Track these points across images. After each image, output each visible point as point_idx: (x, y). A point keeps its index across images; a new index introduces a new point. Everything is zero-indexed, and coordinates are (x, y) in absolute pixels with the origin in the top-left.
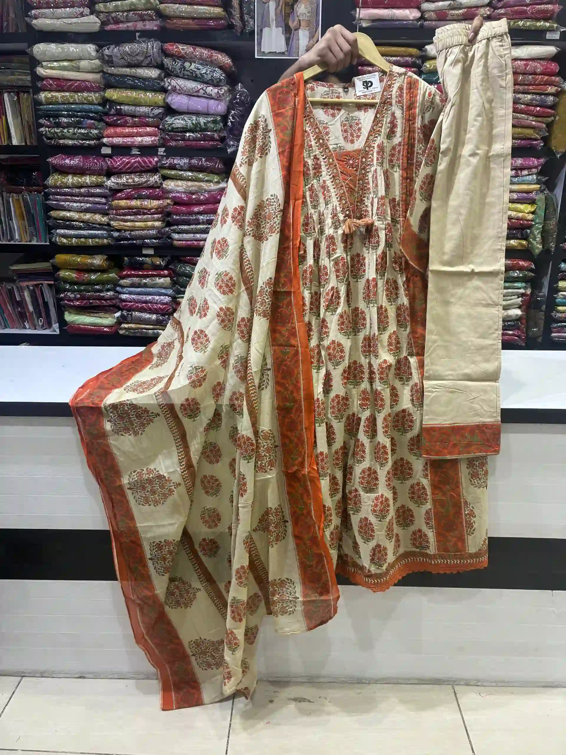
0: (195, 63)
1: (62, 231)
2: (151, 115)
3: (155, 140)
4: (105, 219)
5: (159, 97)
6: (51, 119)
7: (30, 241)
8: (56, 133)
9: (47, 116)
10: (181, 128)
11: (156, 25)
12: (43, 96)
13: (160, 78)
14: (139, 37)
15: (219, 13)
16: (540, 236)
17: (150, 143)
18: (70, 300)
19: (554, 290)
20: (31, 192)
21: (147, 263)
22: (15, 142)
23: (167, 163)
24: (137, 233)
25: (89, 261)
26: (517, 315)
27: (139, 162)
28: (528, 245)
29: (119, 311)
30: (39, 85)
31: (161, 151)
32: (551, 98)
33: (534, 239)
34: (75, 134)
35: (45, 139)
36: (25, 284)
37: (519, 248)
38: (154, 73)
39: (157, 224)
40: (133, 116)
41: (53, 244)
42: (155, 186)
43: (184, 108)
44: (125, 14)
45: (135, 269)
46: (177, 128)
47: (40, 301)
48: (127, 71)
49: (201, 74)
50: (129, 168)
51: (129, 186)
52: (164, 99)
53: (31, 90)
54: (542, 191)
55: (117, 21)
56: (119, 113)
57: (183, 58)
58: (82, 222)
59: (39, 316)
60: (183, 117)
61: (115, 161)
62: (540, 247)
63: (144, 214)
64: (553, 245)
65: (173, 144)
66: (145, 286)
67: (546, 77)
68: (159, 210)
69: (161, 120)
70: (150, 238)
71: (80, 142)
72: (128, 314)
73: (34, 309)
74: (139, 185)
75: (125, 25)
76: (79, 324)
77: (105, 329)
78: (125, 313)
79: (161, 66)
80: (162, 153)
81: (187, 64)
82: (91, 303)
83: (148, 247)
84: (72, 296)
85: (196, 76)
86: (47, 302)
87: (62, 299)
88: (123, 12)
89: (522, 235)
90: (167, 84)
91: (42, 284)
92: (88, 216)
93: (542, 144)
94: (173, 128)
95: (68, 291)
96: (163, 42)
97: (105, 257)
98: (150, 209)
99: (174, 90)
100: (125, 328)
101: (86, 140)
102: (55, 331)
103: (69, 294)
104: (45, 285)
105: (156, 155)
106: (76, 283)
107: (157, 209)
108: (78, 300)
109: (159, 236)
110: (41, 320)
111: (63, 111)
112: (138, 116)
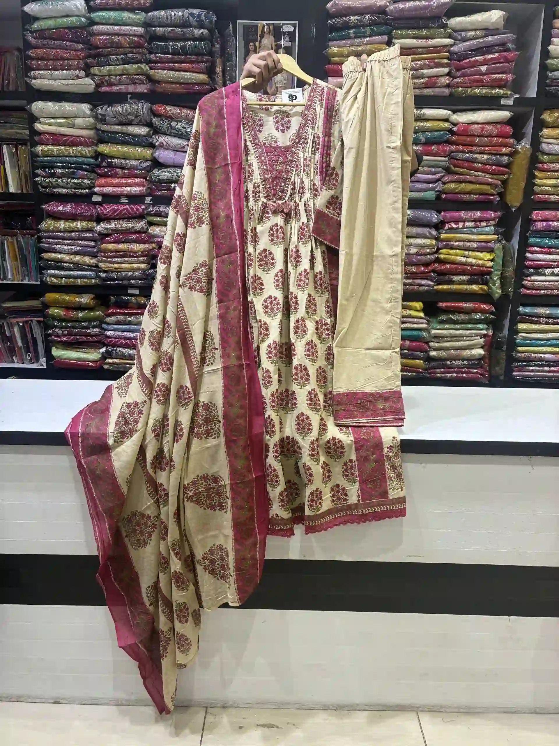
0: (181, 122)
1: (52, 272)
2: (140, 168)
3: (142, 190)
4: (93, 261)
5: (148, 152)
6: (47, 170)
7: (22, 281)
8: (51, 182)
9: (43, 167)
10: (166, 179)
11: (146, 89)
12: (39, 149)
13: (148, 135)
14: (130, 98)
15: (204, 79)
16: (499, 281)
17: (138, 192)
18: (58, 336)
19: (514, 332)
20: (25, 235)
21: (131, 302)
22: (12, 190)
23: (153, 210)
24: (123, 274)
25: (77, 299)
26: (480, 354)
27: (127, 209)
28: (488, 289)
29: (104, 346)
30: (36, 138)
31: (148, 199)
32: (506, 158)
33: (494, 284)
34: (68, 183)
35: (40, 188)
36: (14, 321)
37: (481, 292)
38: (143, 131)
39: (143, 266)
40: (123, 168)
41: (44, 284)
42: (142, 231)
43: (170, 162)
44: (118, 78)
45: (120, 307)
46: (164, 180)
47: (29, 337)
48: (118, 128)
49: (187, 132)
50: (117, 215)
51: (118, 231)
52: (152, 154)
53: (29, 144)
54: (500, 241)
55: (111, 84)
56: (110, 165)
57: (171, 118)
58: (71, 263)
59: (28, 350)
60: (169, 169)
61: (105, 208)
62: (500, 291)
63: (131, 256)
64: (511, 290)
65: (159, 193)
66: (130, 323)
67: (501, 140)
68: (144, 253)
69: (149, 172)
70: (135, 279)
71: (73, 190)
72: (113, 350)
73: (22, 342)
74: (127, 230)
75: (118, 88)
76: (65, 359)
77: (90, 364)
78: (110, 349)
79: (149, 125)
80: (149, 202)
81: (174, 124)
82: (77, 339)
83: (133, 287)
84: (60, 332)
85: (182, 134)
86: (36, 338)
87: (50, 335)
88: (116, 75)
89: (482, 280)
90: (155, 141)
91: (31, 321)
92: (77, 258)
93: (498, 199)
94: (159, 179)
95: (56, 327)
96: (153, 103)
97: (92, 296)
98: (135, 253)
99: (161, 146)
100: (110, 363)
101: (79, 189)
102: (42, 365)
103: (57, 330)
104: (35, 323)
105: (144, 203)
106: (63, 320)
107: (142, 252)
108: (64, 336)
109: (144, 277)
110: (29, 355)
111: (58, 163)
112: (128, 169)
